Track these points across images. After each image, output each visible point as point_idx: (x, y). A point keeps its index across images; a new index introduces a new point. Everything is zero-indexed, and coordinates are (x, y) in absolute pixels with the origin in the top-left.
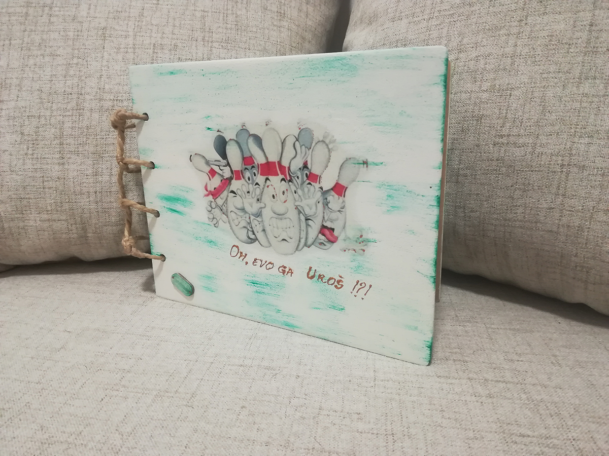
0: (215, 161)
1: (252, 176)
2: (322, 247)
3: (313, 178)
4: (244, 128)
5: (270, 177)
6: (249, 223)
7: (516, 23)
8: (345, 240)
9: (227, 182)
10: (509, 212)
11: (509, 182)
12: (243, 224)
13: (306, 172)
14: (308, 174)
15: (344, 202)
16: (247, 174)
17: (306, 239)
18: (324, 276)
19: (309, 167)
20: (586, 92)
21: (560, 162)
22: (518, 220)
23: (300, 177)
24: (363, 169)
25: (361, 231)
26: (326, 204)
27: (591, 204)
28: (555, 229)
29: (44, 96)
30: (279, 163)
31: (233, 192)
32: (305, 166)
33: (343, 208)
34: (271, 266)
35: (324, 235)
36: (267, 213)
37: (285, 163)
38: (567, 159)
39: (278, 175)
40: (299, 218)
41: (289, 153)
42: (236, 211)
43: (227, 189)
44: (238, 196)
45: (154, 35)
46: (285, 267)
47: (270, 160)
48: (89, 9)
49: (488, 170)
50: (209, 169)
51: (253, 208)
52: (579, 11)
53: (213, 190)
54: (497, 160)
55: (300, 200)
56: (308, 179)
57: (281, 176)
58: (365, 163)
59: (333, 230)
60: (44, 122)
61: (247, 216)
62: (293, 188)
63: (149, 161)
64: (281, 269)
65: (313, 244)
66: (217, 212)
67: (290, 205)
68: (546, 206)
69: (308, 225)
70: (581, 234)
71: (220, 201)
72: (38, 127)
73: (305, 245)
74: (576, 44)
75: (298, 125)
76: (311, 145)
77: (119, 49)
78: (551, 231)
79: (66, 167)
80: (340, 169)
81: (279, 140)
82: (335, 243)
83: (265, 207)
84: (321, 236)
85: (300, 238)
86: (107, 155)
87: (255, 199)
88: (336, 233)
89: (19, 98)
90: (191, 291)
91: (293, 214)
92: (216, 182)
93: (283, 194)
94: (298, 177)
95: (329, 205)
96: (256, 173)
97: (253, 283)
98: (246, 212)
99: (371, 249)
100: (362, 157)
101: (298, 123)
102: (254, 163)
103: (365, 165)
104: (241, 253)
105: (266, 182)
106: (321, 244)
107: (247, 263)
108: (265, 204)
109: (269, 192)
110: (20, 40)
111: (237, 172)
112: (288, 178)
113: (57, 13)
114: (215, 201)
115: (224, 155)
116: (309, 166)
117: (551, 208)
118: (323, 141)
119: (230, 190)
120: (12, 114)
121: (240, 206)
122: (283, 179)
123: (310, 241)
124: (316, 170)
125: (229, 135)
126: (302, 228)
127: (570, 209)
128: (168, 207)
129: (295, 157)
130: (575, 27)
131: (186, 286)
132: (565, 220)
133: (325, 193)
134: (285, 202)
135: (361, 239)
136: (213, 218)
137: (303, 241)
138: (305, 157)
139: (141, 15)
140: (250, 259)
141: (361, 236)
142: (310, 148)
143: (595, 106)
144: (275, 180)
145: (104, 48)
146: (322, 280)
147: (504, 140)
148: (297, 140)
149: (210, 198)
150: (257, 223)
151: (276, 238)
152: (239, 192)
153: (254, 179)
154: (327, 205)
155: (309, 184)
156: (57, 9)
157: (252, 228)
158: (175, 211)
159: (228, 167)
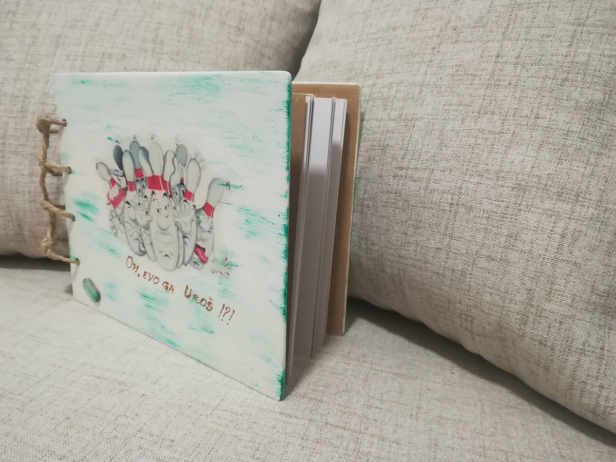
0: (115, 170)
1: (142, 189)
2: (196, 266)
3: (188, 195)
4: (135, 140)
5: (156, 191)
6: (139, 235)
7: (430, 51)
8: (213, 262)
9: (123, 192)
10: (403, 248)
11: (404, 217)
12: (136, 235)
13: (183, 189)
14: (184, 190)
15: (212, 222)
16: (138, 186)
17: (184, 256)
18: (198, 297)
19: (185, 185)
20: (482, 127)
21: (449, 201)
22: (410, 258)
23: (178, 193)
24: (226, 191)
25: (226, 254)
26: (199, 223)
27: (475, 248)
28: (441, 272)
30: (162, 176)
31: (127, 203)
32: (182, 183)
33: (211, 229)
34: (156, 280)
35: (197, 254)
36: (153, 226)
37: (166, 178)
38: (456, 197)
39: (161, 189)
40: (178, 235)
41: (169, 169)
42: (130, 222)
43: (123, 199)
44: (131, 207)
45: (105, 44)
46: (168, 284)
47: (156, 174)
49: (387, 202)
50: (110, 178)
51: (143, 221)
52: (488, 41)
53: (113, 199)
54: (396, 193)
55: (178, 216)
56: (184, 196)
57: (163, 191)
58: (228, 185)
59: (204, 250)
61: (139, 228)
62: (173, 204)
63: (67, 166)
64: (164, 285)
65: (189, 262)
66: (116, 220)
67: (171, 221)
68: (433, 245)
69: (185, 243)
70: (464, 279)
71: (118, 211)
73: (183, 262)
74: (481, 75)
75: (176, 141)
76: (186, 162)
77: (69, 56)
78: (438, 273)
79: (6, 165)
80: (209, 189)
81: (162, 155)
82: (206, 264)
83: (152, 221)
84: (195, 256)
85: (179, 255)
87: (145, 212)
88: (206, 253)
90: (97, 298)
91: (173, 230)
92: (115, 192)
93: (166, 209)
94: (176, 193)
95: (201, 224)
96: (145, 186)
97: (144, 296)
98: (137, 224)
99: (234, 272)
100: (225, 177)
101: (176, 139)
102: (143, 175)
103: (228, 187)
104: (135, 265)
105: (152, 195)
106: (195, 263)
107: (139, 275)
108: (152, 218)
109: (155, 206)
111: (131, 183)
112: (169, 194)
113: (19, 20)
114: (115, 210)
115: (121, 166)
116: (185, 183)
117: (438, 249)
118: (195, 159)
119: (126, 200)
121: (133, 217)
122: (165, 194)
123: (187, 260)
124: (190, 188)
125: (125, 147)
126: (180, 245)
127: (456, 251)
128: (81, 212)
129: (174, 173)
130: (482, 57)
131: (93, 292)
132: (450, 262)
133: (198, 211)
134: (167, 217)
135: (226, 262)
136: (114, 227)
137: (181, 258)
138: (182, 174)
140: (141, 271)
141: (226, 259)
142: (185, 165)
143: (489, 143)
144: (159, 193)
145: (55, 55)
146: (196, 300)
147: (403, 173)
148: (175, 156)
149: (112, 206)
150: (146, 236)
151: (161, 252)
152: (132, 203)
153: (144, 192)
154: (199, 224)
155: (185, 201)
157: (142, 240)
158: (86, 217)
159: (124, 178)
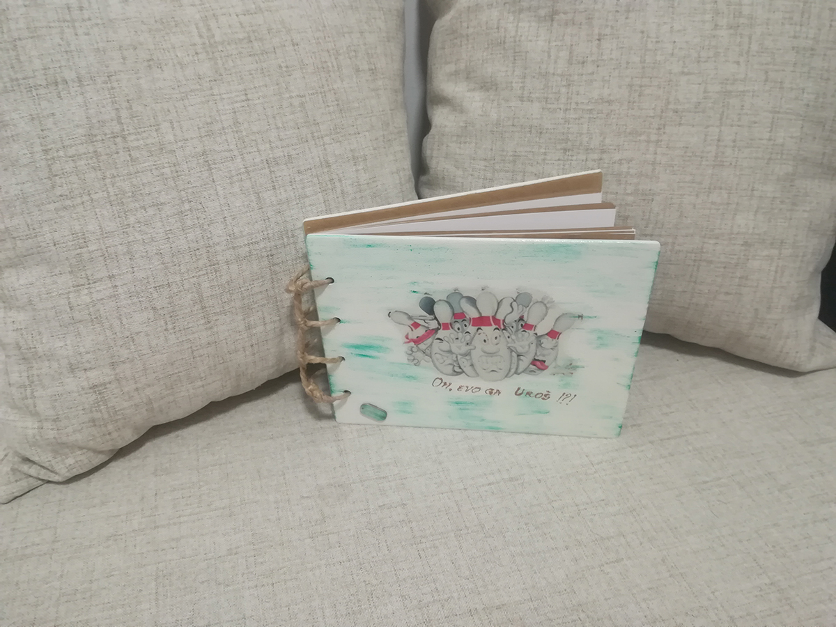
0: (420, 316)
1: (462, 327)
2: (533, 373)
3: (528, 327)
4: (457, 291)
5: (482, 327)
6: (455, 361)
8: (555, 368)
9: (432, 332)
12: (449, 361)
13: (522, 323)
14: (524, 324)
15: (557, 342)
16: (457, 326)
17: (517, 369)
18: (532, 393)
19: (525, 320)
20: (714, 200)
23: (515, 326)
24: (578, 321)
25: (571, 361)
26: (539, 344)
27: (715, 288)
28: (686, 306)
29: (167, 259)
30: (494, 317)
31: (439, 339)
32: (521, 319)
33: (556, 346)
34: (477, 390)
35: (534, 365)
36: (476, 354)
37: (500, 316)
38: (699, 255)
39: (491, 325)
40: (511, 355)
41: (505, 310)
42: (442, 353)
43: (432, 337)
44: (444, 342)
45: (262, 147)
46: (493, 390)
47: (484, 315)
48: (173, 128)
50: (411, 322)
51: (461, 350)
52: (709, 126)
53: (415, 338)
55: (513, 343)
56: (522, 328)
57: (494, 327)
58: (581, 317)
59: (545, 361)
60: (176, 290)
61: (454, 356)
62: (507, 335)
63: (333, 317)
64: (487, 392)
65: (523, 372)
66: (419, 355)
67: (502, 346)
68: (679, 290)
69: (519, 360)
70: (706, 309)
71: (422, 346)
72: (171, 297)
73: (515, 373)
74: (707, 157)
76: (529, 304)
77: (231, 177)
78: (683, 307)
79: (215, 329)
80: (556, 321)
81: (496, 301)
82: (545, 370)
83: (474, 349)
84: (532, 367)
85: (510, 369)
86: (256, 305)
87: (465, 343)
88: (546, 364)
89: (135, 269)
90: (383, 416)
91: (504, 352)
92: (420, 332)
93: (496, 339)
94: (513, 327)
95: (542, 345)
96: (467, 324)
97: (457, 403)
98: (453, 353)
99: (579, 372)
100: (577, 311)
101: (517, 289)
102: (466, 317)
104: (445, 383)
105: (477, 331)
106: (531, 371)
107: (451, 390)
108: (475, 347)
109: (480, 338)
110: (104, 191)
111: (445, 324)
112: (502, 327)
113: (135, 144)
114: (417, 346)
115: (430, 311)
116: (525, 318)
117: (684, 292)
118: (541, 302)
119: (436, 337)
120: (133, 289)
121: (446, 349)
122: (496, 329)
123: (520, 370)
124: (531, 322)
125: (439, 297)
126: (513, 361)
127: (699, 292)
128: (356, 353)
129: (511, 313)
130: (706, 141)
131: (379, 413)
132: (694, 300)
133: (538, 337)
134: (497, 344)
135: (570, 366)
136: (414, 359)
137: (513, 371)
138: (522, 313)
139: (236, 122)
140: (454, 386)
141: (571, 364)
142: (528, 307)
144: (488, 329)
145: (214, 182)
146: (529, 395)
148: (515, 301)
149: (412, 344)
150: (464, 360)
151: (485, 370)
152: (446, 339)
153: (465, 329)
154: (541, 345)
155: (524, 331)
156: (133, 137)
157: (459, 364)
158: (367, 356)
159: (435, 321)
